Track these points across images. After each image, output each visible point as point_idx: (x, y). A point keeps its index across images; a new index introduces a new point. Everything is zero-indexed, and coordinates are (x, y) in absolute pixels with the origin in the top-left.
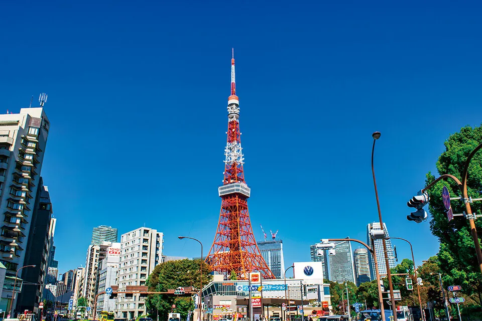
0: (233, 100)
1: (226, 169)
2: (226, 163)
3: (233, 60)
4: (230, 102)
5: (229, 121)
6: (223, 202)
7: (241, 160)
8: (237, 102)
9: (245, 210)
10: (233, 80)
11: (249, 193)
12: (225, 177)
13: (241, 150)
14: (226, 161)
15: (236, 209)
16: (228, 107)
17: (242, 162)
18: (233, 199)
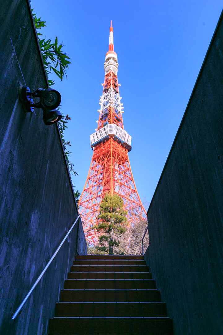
7: (120, 109)
17: (120, 111)
18: (107, 144)
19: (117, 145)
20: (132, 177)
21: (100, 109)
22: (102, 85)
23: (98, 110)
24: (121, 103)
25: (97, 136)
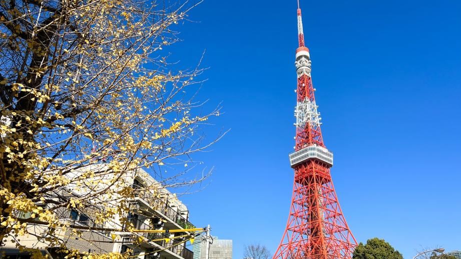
0: (303, 52)
1: (297, 132)
2: (297, 126)
3: (299, 10)
4: (298, 55)
5: (298, 77)
6: (294, 173)
7: (317, 121)
8: (308, 54)
9: (328, 183)
10: (301, 31)
11: (332, 159)
12: (297, 143)
13: (316, 108)
14: (297, 124)
15: (313, 179)
16: (296, 62)
17: (318, 123)
18: (308, 167)
19: (319, 167)
20: (336, 199)
21: (296, 123)
22: (295, 91)
23: (294, 124)
24: (318, 113)
25: (295, 158)
